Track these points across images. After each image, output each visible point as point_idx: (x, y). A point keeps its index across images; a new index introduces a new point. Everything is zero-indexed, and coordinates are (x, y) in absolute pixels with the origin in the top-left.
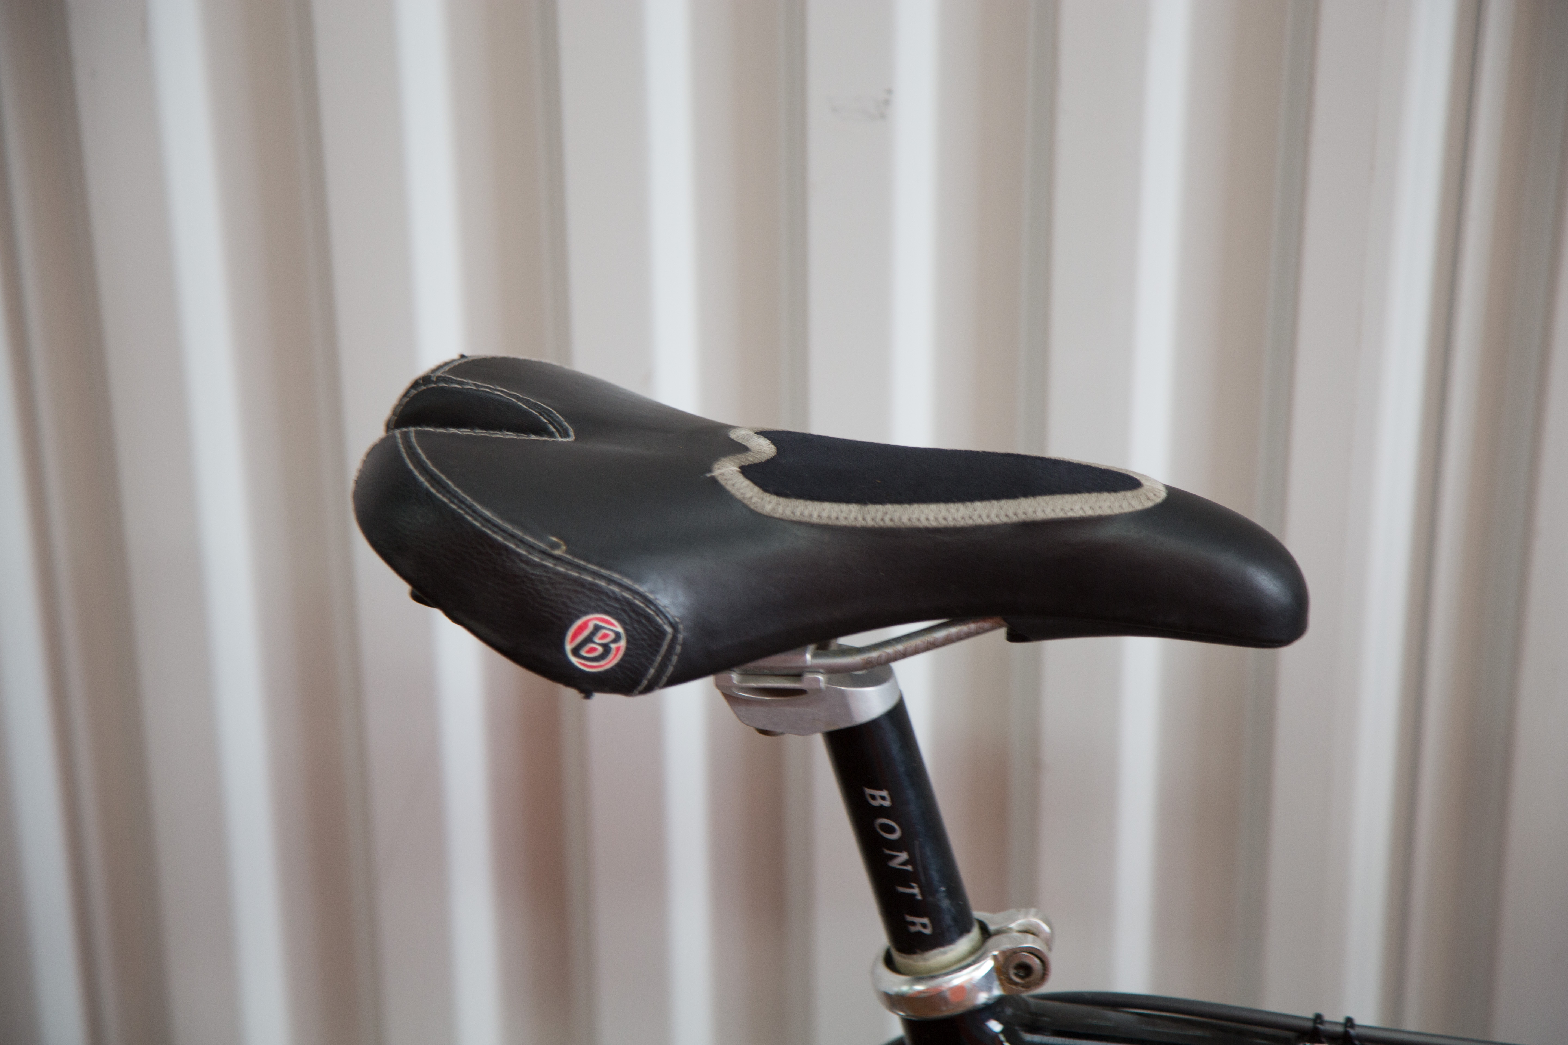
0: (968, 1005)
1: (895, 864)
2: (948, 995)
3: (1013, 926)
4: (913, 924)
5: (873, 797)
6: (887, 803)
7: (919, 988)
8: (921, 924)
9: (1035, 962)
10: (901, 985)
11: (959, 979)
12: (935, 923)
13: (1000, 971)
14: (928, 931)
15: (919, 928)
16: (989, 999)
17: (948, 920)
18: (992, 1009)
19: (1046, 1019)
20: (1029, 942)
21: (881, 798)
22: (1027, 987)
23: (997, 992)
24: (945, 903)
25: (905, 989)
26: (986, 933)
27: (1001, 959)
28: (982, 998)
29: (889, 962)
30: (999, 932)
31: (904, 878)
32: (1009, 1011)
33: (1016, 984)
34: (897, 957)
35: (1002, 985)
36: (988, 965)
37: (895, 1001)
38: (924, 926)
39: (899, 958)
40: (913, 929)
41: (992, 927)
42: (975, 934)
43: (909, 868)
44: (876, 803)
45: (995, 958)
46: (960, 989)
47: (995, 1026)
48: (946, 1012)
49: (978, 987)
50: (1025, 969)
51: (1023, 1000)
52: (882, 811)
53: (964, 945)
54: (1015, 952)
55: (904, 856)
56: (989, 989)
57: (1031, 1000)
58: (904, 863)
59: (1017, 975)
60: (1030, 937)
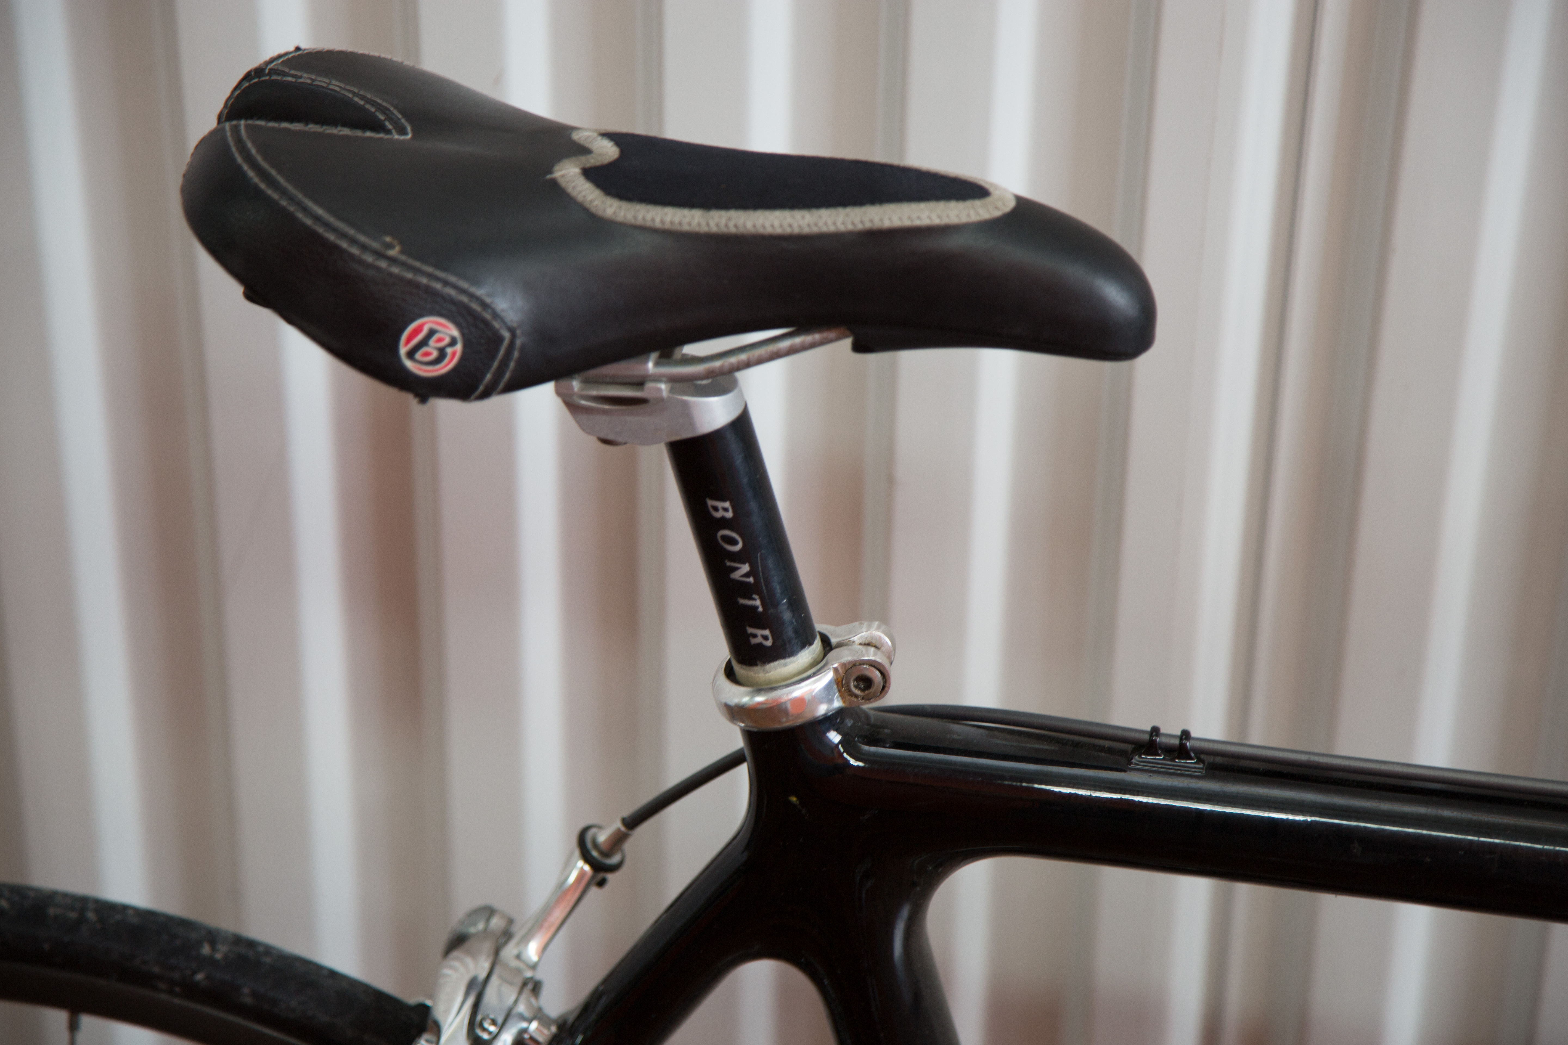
0: (808, 716)
1: (736, 575)
2: (789, 706)
3: (856, 639)
4: (755, 636)
5: (716, 509)
6: (729, 515)
7: (760, 699)
8: (762, 636)
9: (876, 675)
10: (741, 696)
11: (799, 691)
12: (777, 635)
13: (841, 684)
14: (769, 643)
15: (759, 640)
16: (828, 711)
17: (789, 632)
18: (831, 721)
19: (886, 731)
20: (870, 655)
21: (724, 509)
22: (868, 699)
23: (837, 704)
24: (787, 616)
25: (745, 700)
26: (827, 645)
27: (840, 670)
28: (822, 709)
29: (730, 673)
30: (840, 645)
31: (746, 590)
32: (849, 723)
33: (857, 696)
34: (738, 668)
35: (842, 697)
36: (828, 677)
37: (735, 712)
38: (765, 638)
39: (740, 670)
40: (754, 641)
41: (834, 641)
42: (816, 646)
43: (751, 580)
44: (719, 515)
45: (836, 670)
46: (800, 701)
47: (834, 737)
48: (786, 723)
49: (818, 699)
50: (865, 682)
51: (863, 711)
52: (724, 523)
53: (805, 657)
54: (855, 665)
55: (746, 568)
56: (831, 701)
57: (872, 713)
58: (746, 575)
59: (857, 687)
60: (872, 650)
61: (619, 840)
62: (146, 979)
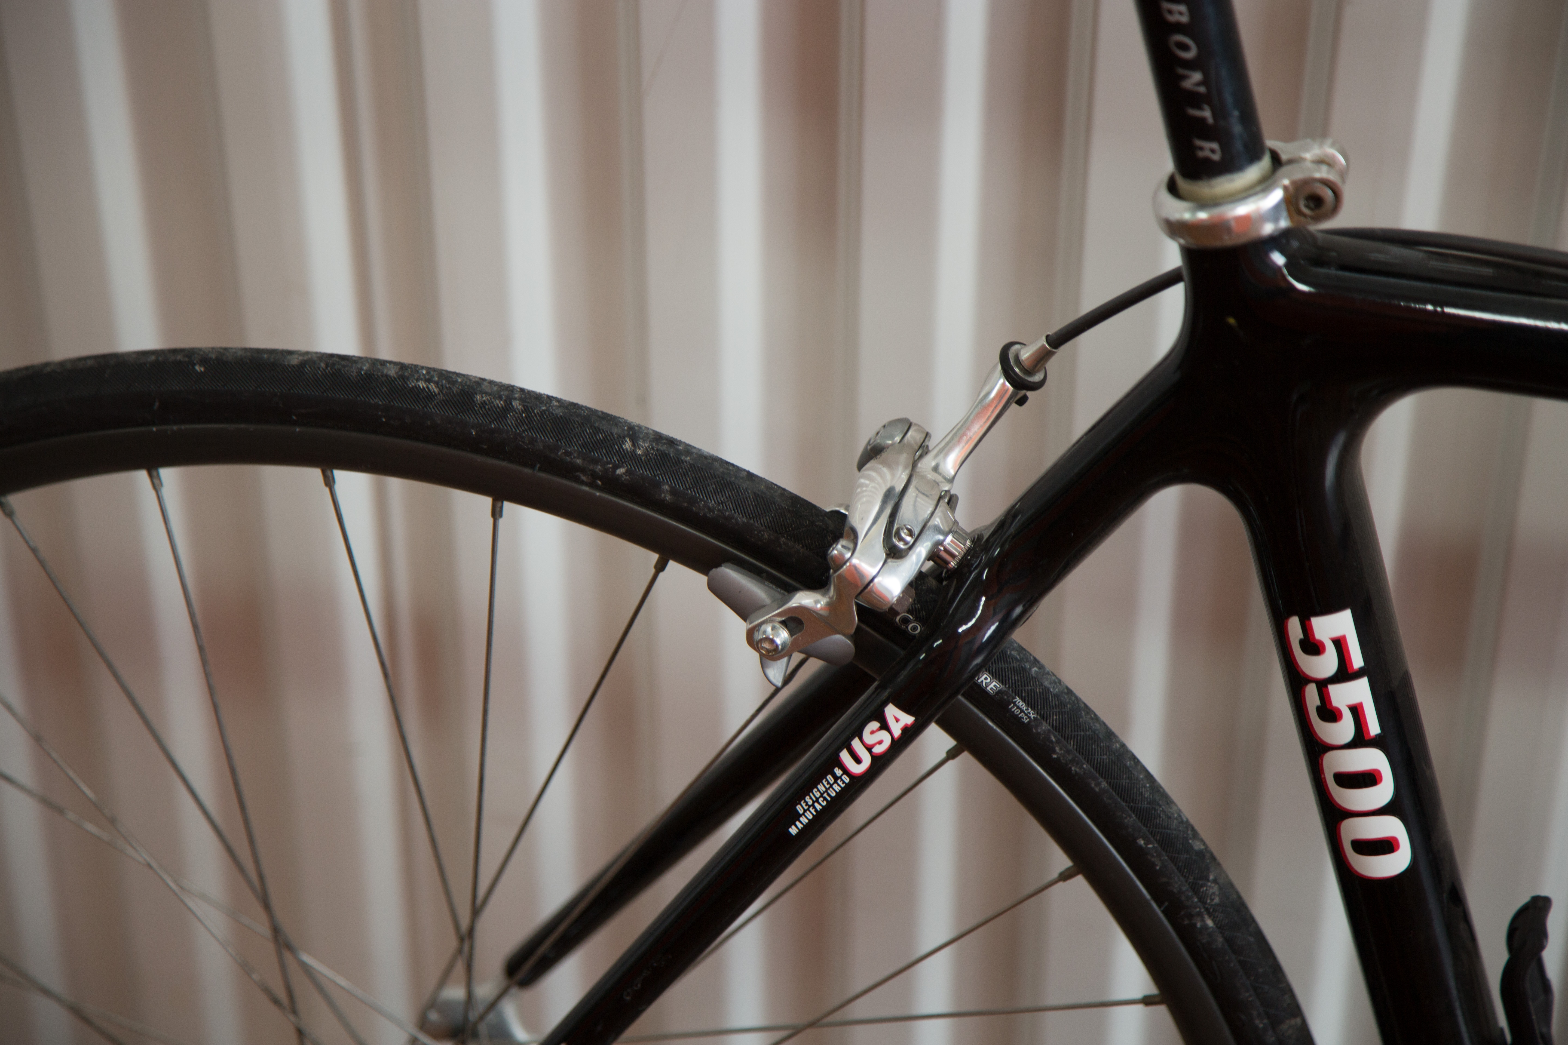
0: (1252, 235)
1: (1188, 84)
2: (1233, 224)
3: (1308, 156)
4: (1201, 149)
5: (1170, 12)
6: (1184, 19)
7: (1202, 215)
8: (1210, 150)
9: (1328, 194)
10: (1182, 211)
11: (1242, 210)
12: (1225, 148)
13: (1290, 202)
14: (1216, 157)
15: (1207, 153)
16: (1275, 230)
17: (1239, 146)
18: (1277, 241)
19: (1334, 254)
20: (1323, 173)
21: (1180, 14)
22: (1317, 219)
23: (1284, 224)
24: (1237, 129)
25: (1187, 216)
26: (1277, 161)
27: (1291, 189)
28: (1268, 229)
29: (1172, 188)
30: (1291, 162)
31: (1196, 100)
32: (1295, 244)
33: (1305, 215)
34: (1182, 183)
35: (1290, 216)
36: (1276, 196)
37: (1175, 229)
38: (1213, 151)
39: (1183, 184)
40: (1201, 154)
41: (1284, 157)
42: (1266, 162)
43: (1202, 89)
44: (1172, 18)
45: (1285, 188)
46: (1246, 219)
47: (1279, 259)
48: (1228, 241)
49: (1263, 218)
50: (1316, 201)
51: (1310, 233)
52: (1178, 28)
53: (1253, 173)
54: (1307, 182)
55: (1197, 76)
56: (1276, 220)
57: (1319, 235)
58: (1198, 84)
59: (1307, 206)
60: (1324, 168)
61: (1042, 357)
62: (568, 471)
